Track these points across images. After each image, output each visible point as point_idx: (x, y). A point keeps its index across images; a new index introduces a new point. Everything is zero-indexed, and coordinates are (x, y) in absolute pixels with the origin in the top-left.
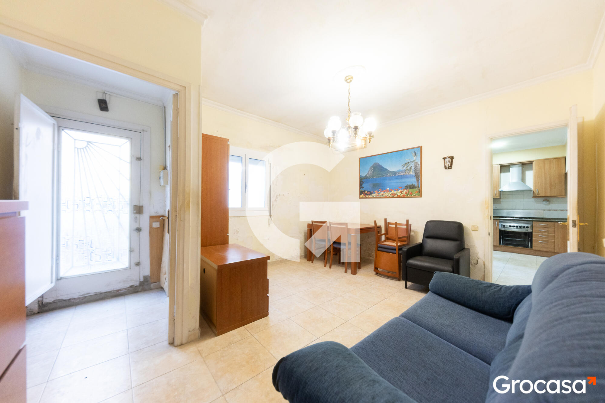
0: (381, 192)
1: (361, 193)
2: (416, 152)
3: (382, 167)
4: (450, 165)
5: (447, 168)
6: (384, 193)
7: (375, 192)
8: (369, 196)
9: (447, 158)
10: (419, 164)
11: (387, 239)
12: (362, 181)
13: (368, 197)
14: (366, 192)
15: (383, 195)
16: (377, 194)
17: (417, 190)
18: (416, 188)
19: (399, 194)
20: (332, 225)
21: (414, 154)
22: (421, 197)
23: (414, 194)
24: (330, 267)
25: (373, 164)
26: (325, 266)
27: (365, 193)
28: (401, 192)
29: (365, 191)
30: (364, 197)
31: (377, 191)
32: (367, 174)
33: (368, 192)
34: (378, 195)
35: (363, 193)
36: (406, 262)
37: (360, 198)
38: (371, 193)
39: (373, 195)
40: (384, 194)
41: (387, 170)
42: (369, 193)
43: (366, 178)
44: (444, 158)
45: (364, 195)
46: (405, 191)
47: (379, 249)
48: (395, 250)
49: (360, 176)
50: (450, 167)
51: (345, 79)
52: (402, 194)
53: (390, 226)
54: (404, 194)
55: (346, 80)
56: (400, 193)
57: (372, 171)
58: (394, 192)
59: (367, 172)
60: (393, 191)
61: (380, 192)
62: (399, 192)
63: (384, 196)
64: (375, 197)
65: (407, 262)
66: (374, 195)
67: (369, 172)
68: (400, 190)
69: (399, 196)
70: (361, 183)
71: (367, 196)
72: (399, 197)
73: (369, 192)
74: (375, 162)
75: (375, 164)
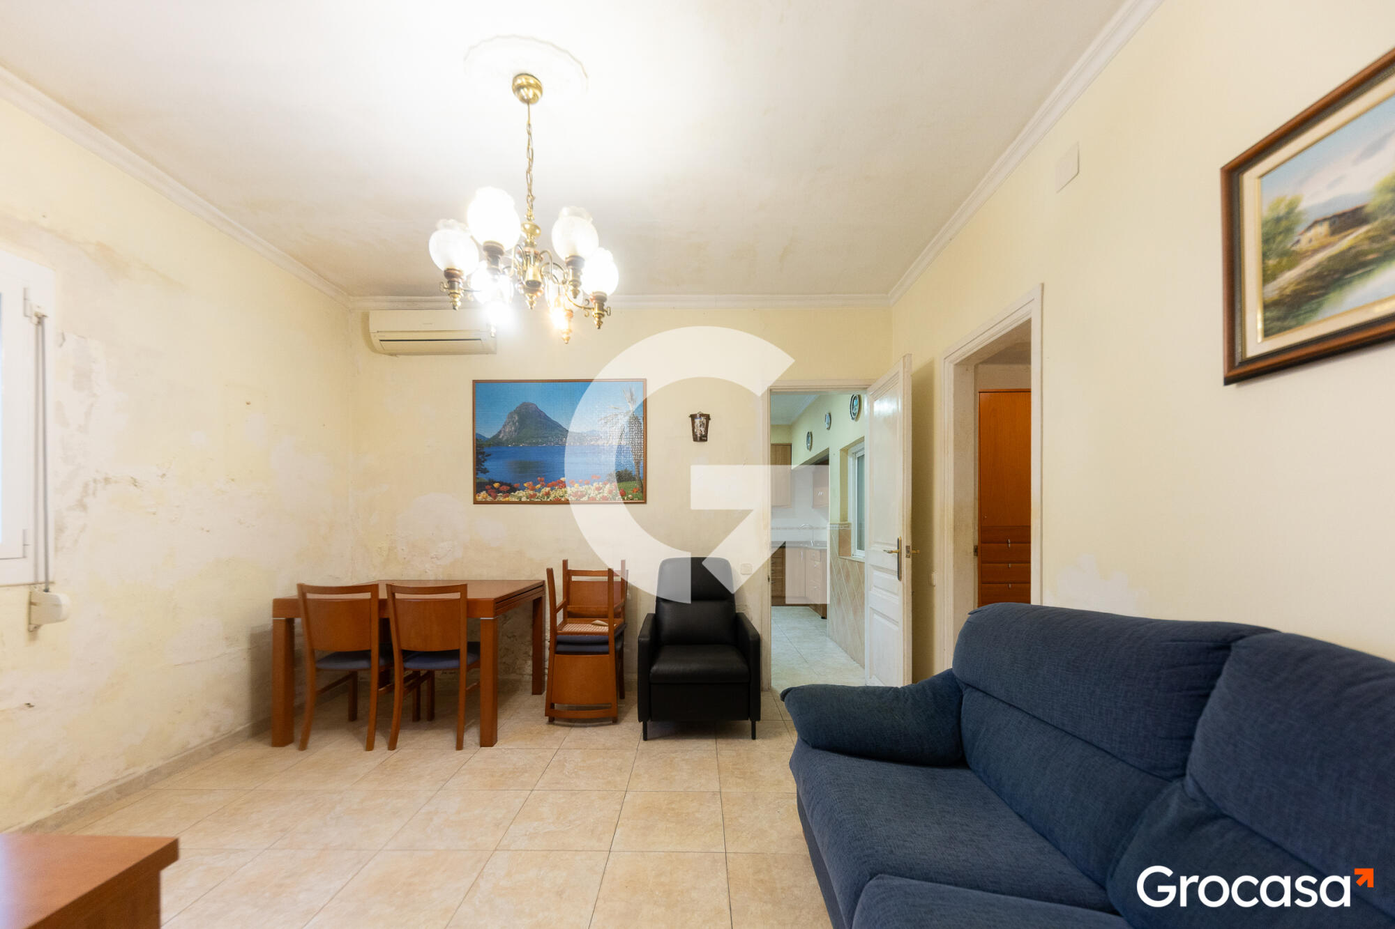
0: (543, 486)
1: (479, 487)
2: (634, 393)
3: (546, 417)
4: (703, 433)
5: (698, 439)
6: (552, 490)
7: (525, 485)
8: (505, 497)
9: (698, 416)
10: (641, 421)
11: (570, 616)
12: (483, 451)
13: (502, 499)
14: (496, 485)
15: (548, 494)
16: (531, 492)
17: (635, 484)
18: (634, 480)
19: (592, 495)
20: (398, 596)
21: (628, 395)
22: (645, 502)
23: (630, 496)
24: (392, 746)
25: (518, 405)
26: (370, 747)
27: (493, 488)
28: (598, 489)
29: (492, 482)
30: (489, 499)
31: (531, 483)
32: (500, 432)
33: (502, 484)
34: (534, 496)
35: (488, 487)
36: (650, 672)
37: (476, 502)
38: (513, 490)
39: (520, 493)
40: (551, 493)
41: (560, 426)
42: (505, 488)
43: (496, 442)
44: (693, 417)
45: (490, 495)
46: (608, 486)
47: (561, 648)
48: (606, 643)
49: (477, 434)
50: (703, 438)
51: (513, 84)
52: (600, 493)
53: (574, 578)
54: (605, 495)
55: (518, 88)
56: (596, 492)
57: (514, 424)
58: (581, 489)
59: (500, 427)
60: (576, 485)
61: (539, 486)
62: (593, 488)
63: (551, 498)
64: (524, 499)
65: (652, 671)
66: (521, 495)
67: (504, 426)
68: (595, 484)
69: (594, 499)
70: (480, 457)
71: (500, 497)
72: (592, 501)
73: (506, 484)
74: (524, 401)
75: (525, 406)
